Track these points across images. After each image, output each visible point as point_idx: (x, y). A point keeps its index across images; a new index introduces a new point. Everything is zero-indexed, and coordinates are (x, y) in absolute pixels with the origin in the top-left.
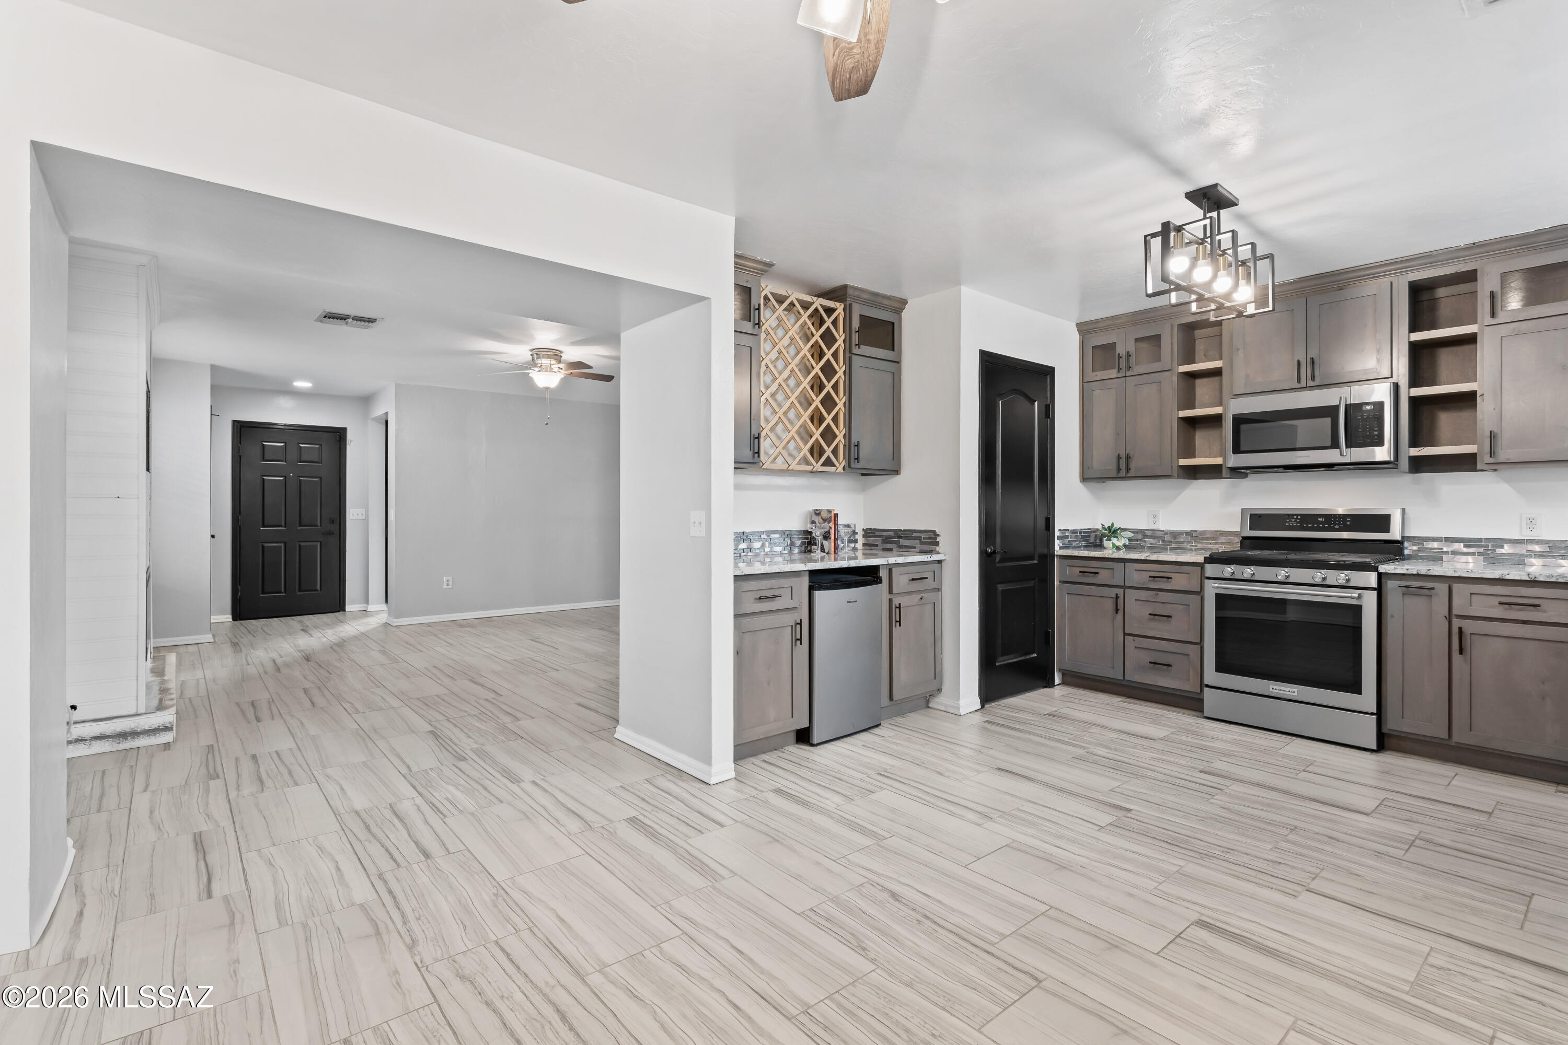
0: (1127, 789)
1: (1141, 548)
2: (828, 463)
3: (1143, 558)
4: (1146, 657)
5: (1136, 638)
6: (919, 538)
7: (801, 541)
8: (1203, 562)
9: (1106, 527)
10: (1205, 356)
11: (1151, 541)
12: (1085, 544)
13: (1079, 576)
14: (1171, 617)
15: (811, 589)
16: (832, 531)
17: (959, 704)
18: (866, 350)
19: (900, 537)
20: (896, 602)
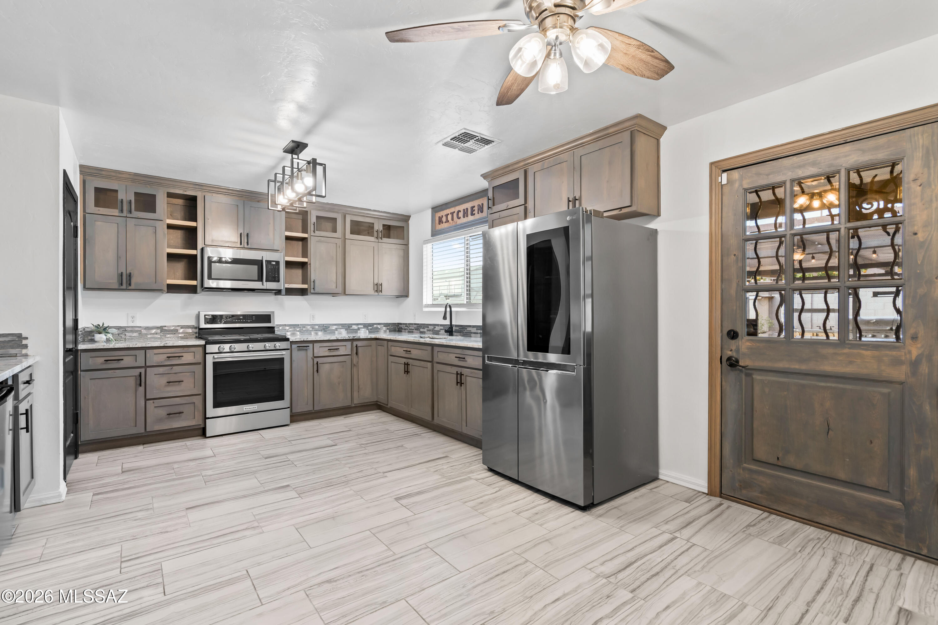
5: (155, 401)
8: (205, 344)
11: (130, 334)
13: (103, 364)
14: (181, 381)
20: (21, 409)
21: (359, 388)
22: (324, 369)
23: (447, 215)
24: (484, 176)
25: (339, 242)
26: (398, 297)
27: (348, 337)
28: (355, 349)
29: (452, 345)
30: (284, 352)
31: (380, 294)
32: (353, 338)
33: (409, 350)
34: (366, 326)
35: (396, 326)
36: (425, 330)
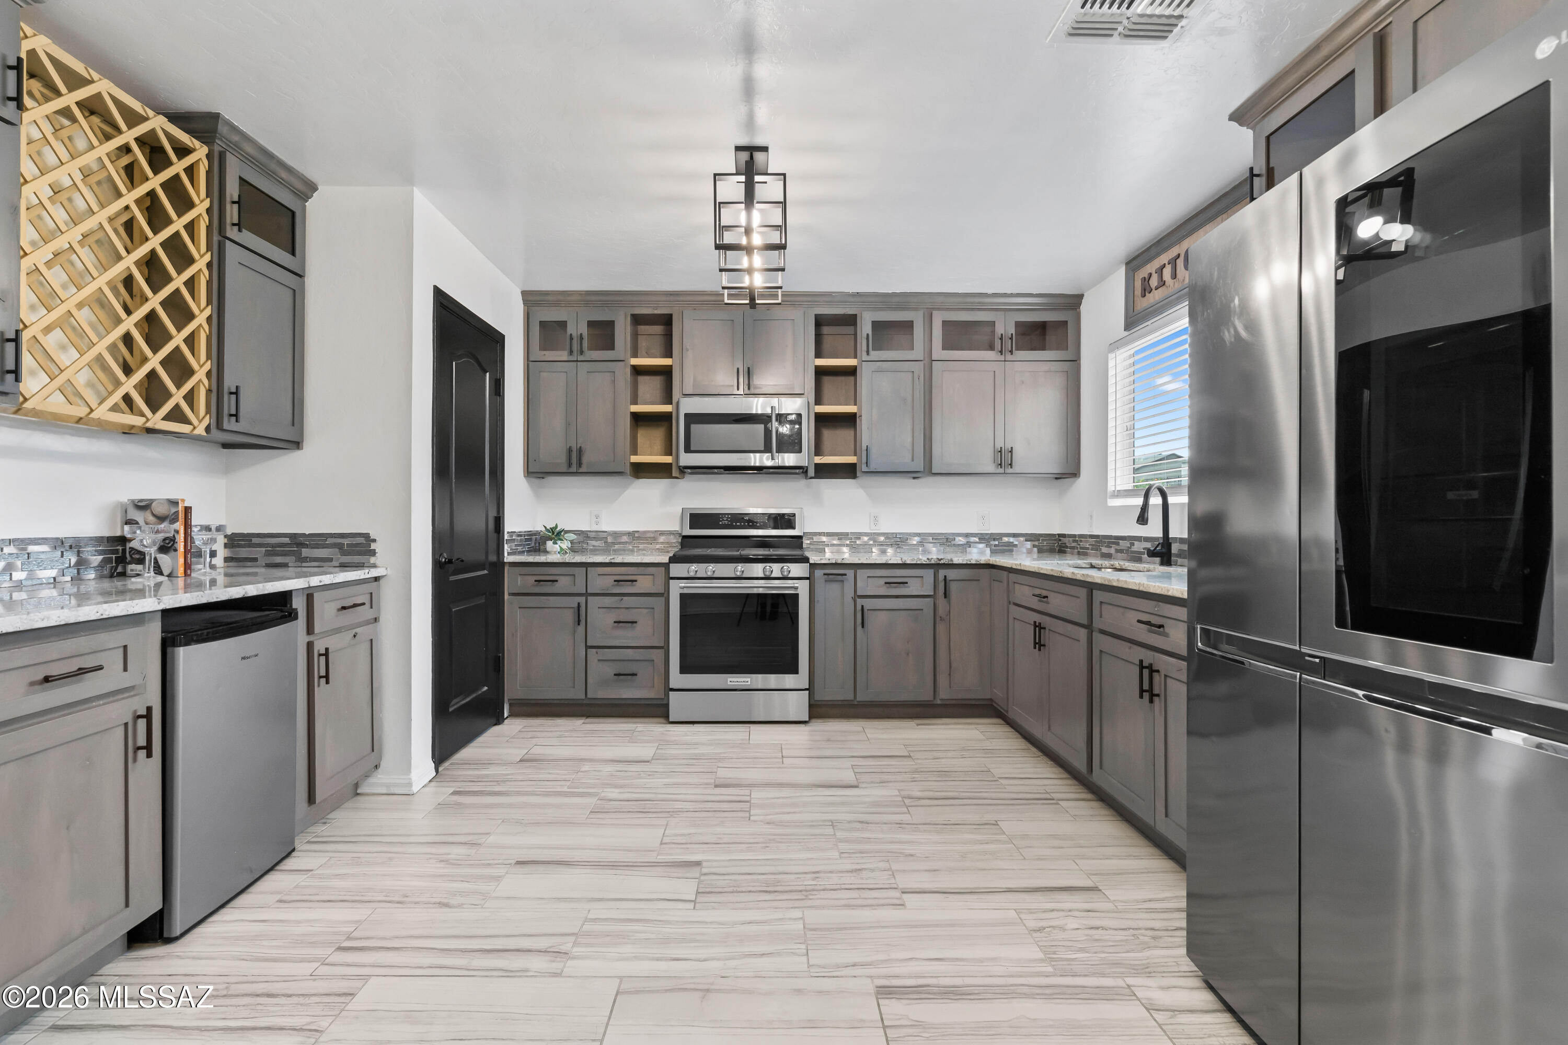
0: (677, 835)
1: (583, 551)
2: (176, 415)
3: (608, 561)
4: (608, 670)
5: (599, 650)
6: (340, 546)
7: (100, 558)
8: (668, 562)
9: (548, 528)
10: (647, 353)
11: (594, 543)
12: (528, 548)
13: (533, 586)
14: (636, 622)
15: (168, 644)
16: (181, 538)
17: (410, 779)
18: (247, 238)
19: (301, 545)
20: (319, 647)
21: (950, 667)
22: (877, 621)
23: (1160, 270)
24: (1239, 117)
25: (918, 368)
26: (1059, 477)
27: (926, 560)
28: (941, 586)
29: (1130, 587)
30: (797, 583)
31: (1009, 470)
32: (939, 562)
33: (1044, 593)
34: (985, 538)
35: (1055, 540)
36: (1112, 551)
